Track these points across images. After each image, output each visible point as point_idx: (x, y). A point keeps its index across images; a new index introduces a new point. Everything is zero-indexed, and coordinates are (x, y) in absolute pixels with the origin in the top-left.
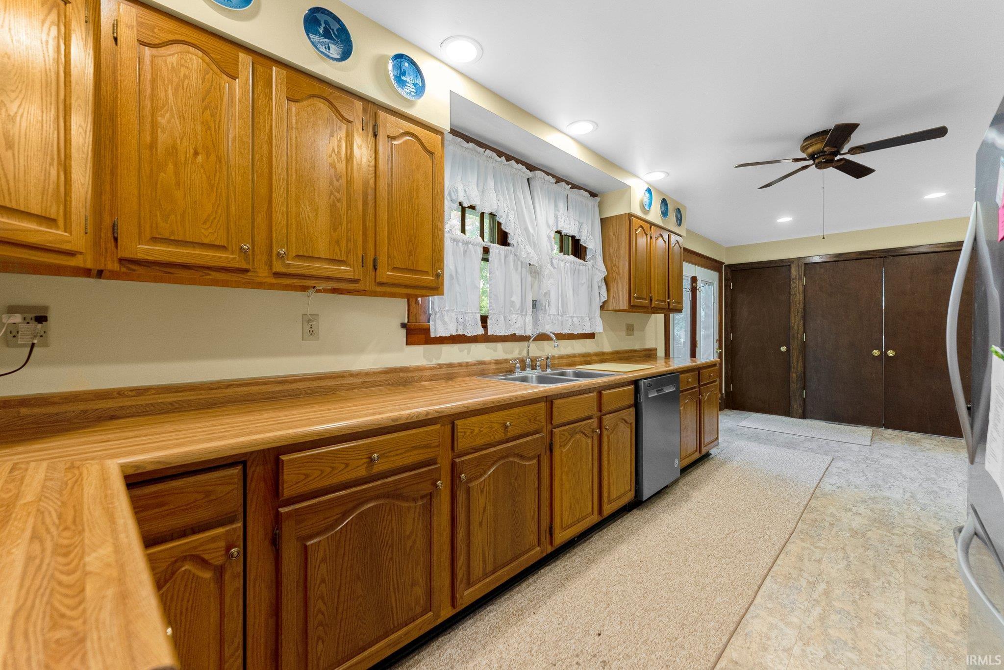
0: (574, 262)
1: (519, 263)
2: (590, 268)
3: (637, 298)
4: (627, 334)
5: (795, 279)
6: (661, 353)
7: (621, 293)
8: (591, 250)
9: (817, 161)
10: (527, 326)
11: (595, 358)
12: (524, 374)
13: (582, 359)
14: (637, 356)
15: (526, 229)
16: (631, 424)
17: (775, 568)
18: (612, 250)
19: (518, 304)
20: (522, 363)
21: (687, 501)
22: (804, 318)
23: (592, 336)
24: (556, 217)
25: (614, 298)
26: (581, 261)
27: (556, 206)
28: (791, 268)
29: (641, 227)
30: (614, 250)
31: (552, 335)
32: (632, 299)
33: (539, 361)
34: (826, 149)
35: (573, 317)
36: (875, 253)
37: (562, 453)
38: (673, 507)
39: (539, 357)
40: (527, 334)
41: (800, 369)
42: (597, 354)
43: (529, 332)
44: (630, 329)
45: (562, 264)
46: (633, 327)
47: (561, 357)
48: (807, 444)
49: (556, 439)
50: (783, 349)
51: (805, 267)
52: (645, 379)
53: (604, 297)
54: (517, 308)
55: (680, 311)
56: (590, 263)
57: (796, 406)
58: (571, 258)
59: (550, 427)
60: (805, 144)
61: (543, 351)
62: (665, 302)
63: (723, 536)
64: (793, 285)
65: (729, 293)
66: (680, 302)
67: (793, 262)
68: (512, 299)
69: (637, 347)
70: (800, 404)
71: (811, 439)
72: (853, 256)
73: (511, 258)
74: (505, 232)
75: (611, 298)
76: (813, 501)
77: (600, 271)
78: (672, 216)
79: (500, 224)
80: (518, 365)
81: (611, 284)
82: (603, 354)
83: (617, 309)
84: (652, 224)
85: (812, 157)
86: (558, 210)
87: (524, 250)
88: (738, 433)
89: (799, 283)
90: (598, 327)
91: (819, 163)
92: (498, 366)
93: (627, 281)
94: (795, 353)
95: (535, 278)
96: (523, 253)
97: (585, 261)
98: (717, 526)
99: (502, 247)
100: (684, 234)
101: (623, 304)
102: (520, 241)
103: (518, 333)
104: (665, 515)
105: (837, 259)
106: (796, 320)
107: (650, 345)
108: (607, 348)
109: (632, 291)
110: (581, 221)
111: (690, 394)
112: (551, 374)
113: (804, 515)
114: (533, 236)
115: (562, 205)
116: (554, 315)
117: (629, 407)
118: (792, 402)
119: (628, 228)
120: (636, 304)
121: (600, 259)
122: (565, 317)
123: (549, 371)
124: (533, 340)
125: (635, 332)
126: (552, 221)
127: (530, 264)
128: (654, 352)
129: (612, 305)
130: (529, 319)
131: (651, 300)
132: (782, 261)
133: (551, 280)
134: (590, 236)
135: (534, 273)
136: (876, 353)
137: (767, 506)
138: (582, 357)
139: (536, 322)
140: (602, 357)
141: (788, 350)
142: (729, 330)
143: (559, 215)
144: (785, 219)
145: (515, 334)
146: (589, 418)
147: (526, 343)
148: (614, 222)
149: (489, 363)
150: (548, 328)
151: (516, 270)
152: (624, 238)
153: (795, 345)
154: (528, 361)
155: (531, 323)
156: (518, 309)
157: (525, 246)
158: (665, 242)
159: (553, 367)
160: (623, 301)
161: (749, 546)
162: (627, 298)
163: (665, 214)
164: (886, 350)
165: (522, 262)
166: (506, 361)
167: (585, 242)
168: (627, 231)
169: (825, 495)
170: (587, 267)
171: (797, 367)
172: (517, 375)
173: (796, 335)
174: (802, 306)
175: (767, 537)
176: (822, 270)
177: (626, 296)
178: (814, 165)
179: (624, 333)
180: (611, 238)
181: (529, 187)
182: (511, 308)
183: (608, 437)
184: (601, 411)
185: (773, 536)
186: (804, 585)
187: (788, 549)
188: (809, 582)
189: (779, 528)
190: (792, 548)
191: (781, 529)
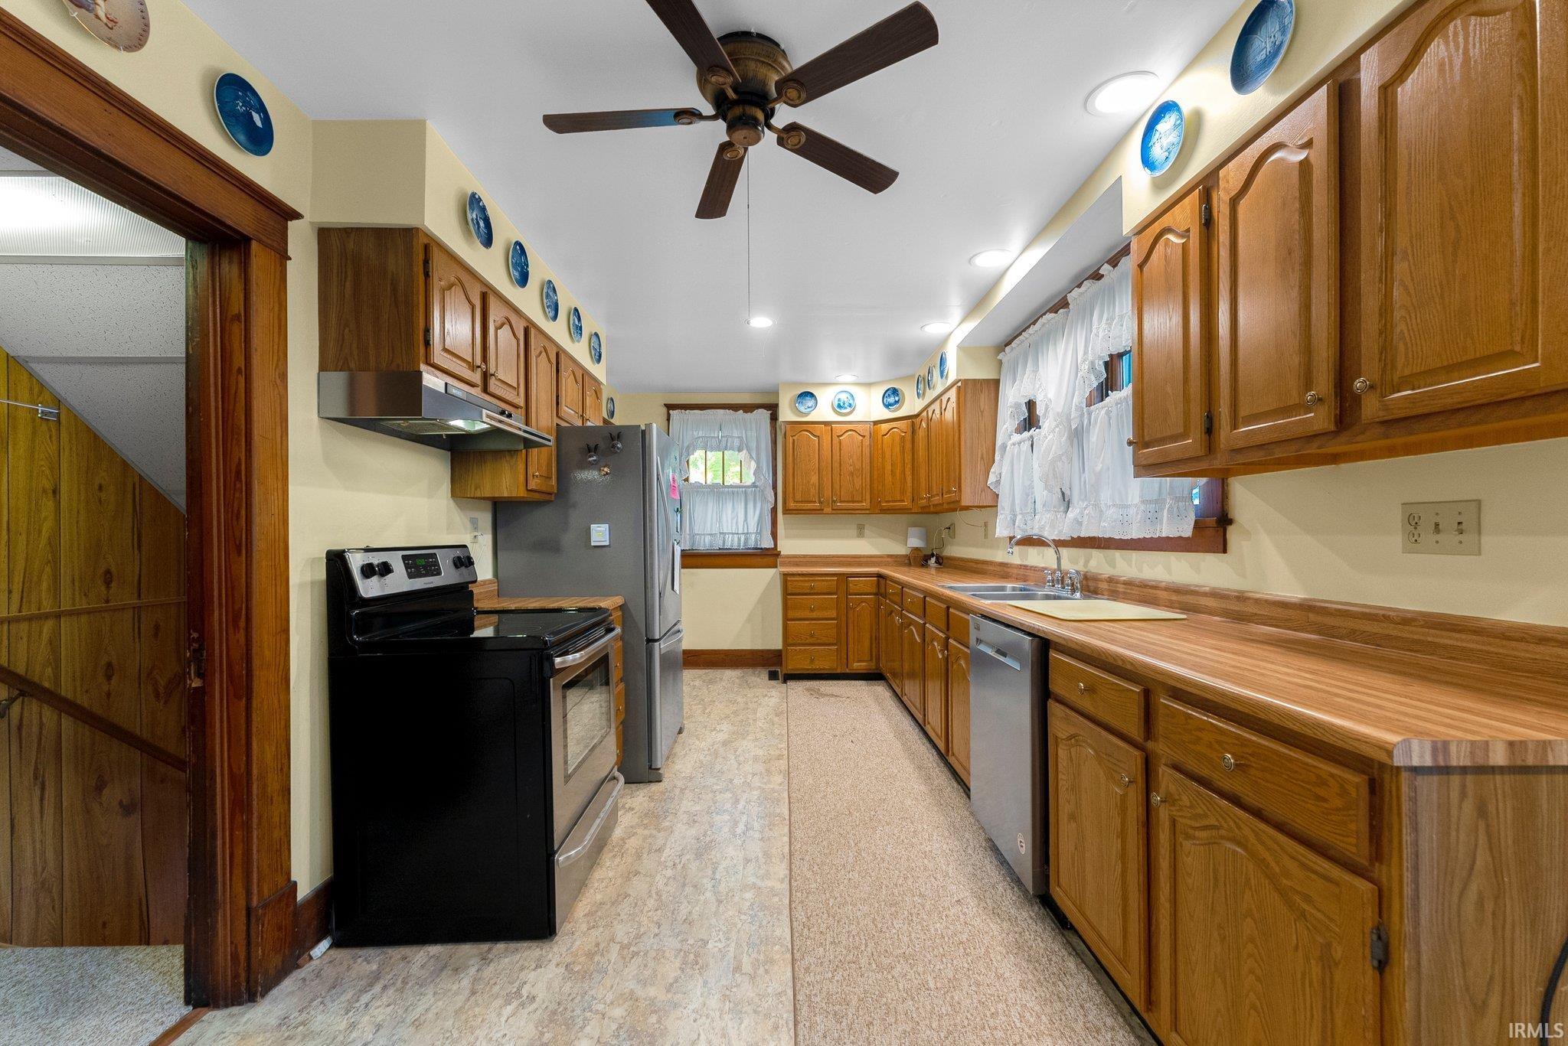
185: (809, 875)
186: (756, 824)
187: (785, 865)
188: (752, 828)
189: (810, 898)
190: (782, 870)
191: (807, 897)
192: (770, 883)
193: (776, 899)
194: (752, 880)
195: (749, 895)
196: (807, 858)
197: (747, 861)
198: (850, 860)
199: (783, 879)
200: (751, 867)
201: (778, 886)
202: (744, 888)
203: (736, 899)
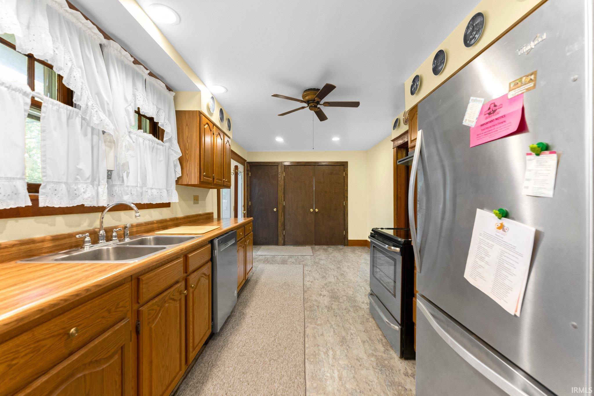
0: (152, 141)
1: (89, 129)
2: (167, 148)
3: (204, 176)
4: (195, 203)
5: (280, 173)
6: (215, 216)
7: (193, 171)
8: (167, 133)
9: (310, 105)
10: (100, 196)
11: (170, 223)
12: (96, 247)
13: (160, 225)
14: (201, 219)
15: (99, 94)
16: (209, 275)
17: (307, 351)
18: (185, 137)
19: (88, 173)
20: (93, 236)
21: (244, 318)
22: (284, 193)
23: (168, 205)
24: (134, 95)
25: (187, 175)
26: (160, 141)
27: (134, 84)
28: (278, 167)
29: (207, 124)
30: (187, 137)
31: (132, 205)
32: (202, 177)
33: (116, 232)
34: (316, 98)
35: (152, 189)
36: (311, 163)
37: (151, 329)
38: (237, 327)
39: (116, 227)
40: (101, 205)
41: (282, 220)
42: (172, 220)
43: (103, 202)
44: (196, 200)
45: (141, 140)
46: (198, 198)
47: (139, 225)
48: (290, 260)
49: (145, 317)
50: (275, 210)
51: (284, 167)
52: (217, 238)
53: (179, 174)
54: (87, 176)
55: (229, 187)
56: (167, 144)
57: (281, 239)
58: (151, 136)
59: (136, 306)
60: (305, 94)
61: (120, 221)
62: (221, 180)
63: (273, 339)
64: (279, 176)
65: (249, 178)
66: (229, 181)
67: (279, 164)
68: (79, 166)
69: (201, 212)
70: (282, 238)
71: (291, 257)
72: (304, 164)
73: (78, 121)
74: (69, 89)
75: (185, 175)
76: (305, 294)
77: (175, 152)
78: (226, 123)
79: (60, 78)
80: (88, 239)
81: (184, 164)
82: (177, 219)
83: (189, 183)
84: (214, 124)
85: (308, 102)
86: (136, 89)
87: (95, 115)
88: (258, 260)
89: (281, 176)
90: (174, 198)
91: (311, 106)
92: (57, 243)
93: (198, 162)
94: (280, 211)
95: (110, 147)
96: (95, 118)
97: (162, 140)
98: (267, 332)
99: (62, 105)
100: (231, 137)
101: (195, 180)
102: (90, 104)
103: (87, 204)
104: (233, 336)
105: (297, 164)
106: (280, 194)
107: (208, 211)
108: (180, 214)
109: (202, 171)
110: (159, 106)
111: (241, 243)
112: (130, 243)
113: (305, 305)
114: (108, 104)
115: (140, 85)
116: (133, 186)
117: (207, 263)
118: (279, 238)
119: (199, 122)
120: (205, 181)
121: (175, 142)
122: (144, 189)
123: (127, 240)
124: (109, 211)
125: (199, 202)
126: (130, 97)
127: (104, 132)
128: (211, 215)
129: (185, 181)
130: (103, 189)
131: (214, 179)
132: (274, 162)
133: (131, 152)
134: (167, 121)
135: (110, 142)
136: (312, 210)
137: (287, 306)
138: (160, 223)
139: (111, 194)
140: (176, 222)
141: (277, 210)
142: (249, 199)
143: (138, 93)
144: (279, 140)
145: (83, 205)
146: (177, 282)
147: (99, 214)
148: (187, 115)
149: (43, 241)
150: (127, 200)
151: (85, 135)
152: (195, 130)
153: (280, 207)
154: (102, 232)
155: (106, 194)
156: (88, 179)
157: (96, 111)
158: (222, 139)
159: (132, 235)
160: (195, 178)
161: (289, 340)
162: (198, 176)
163: (222, 119)
164: (315, 209)
165: (93, 129)
166: (71, 236)
167: (163, 125)
168: (198, 125)
169: (308, 289)
170: (164, 147)
171: (281, 219)
172: (88, 248)
173: (280, 203)
174: (283, 187)
175: (295, 329)
176: (292, 169)
177: (197, 175)
178: (308, 107)
179: (192, 202)
180: (184, 128)
181: (102, 52)
182: (78, 177)
183: (193, 293)
184: (186, 273)
185: (298, 327)
186: (323, 356)
187: (307, 332)
188: (325, 353)
189: (298, 319)
190: (308, 331)
191: (299, 320)
192: (312, 326)
193: (309, 321)
194: (319, 327)
195: (319, 322)
196: (298, 333)
197: (322, 335)
198: (280, 332)
199: (307, 327)
200: (320, 333)
201: (309, 325)
202: (321, 325)
203: (323, 321)
